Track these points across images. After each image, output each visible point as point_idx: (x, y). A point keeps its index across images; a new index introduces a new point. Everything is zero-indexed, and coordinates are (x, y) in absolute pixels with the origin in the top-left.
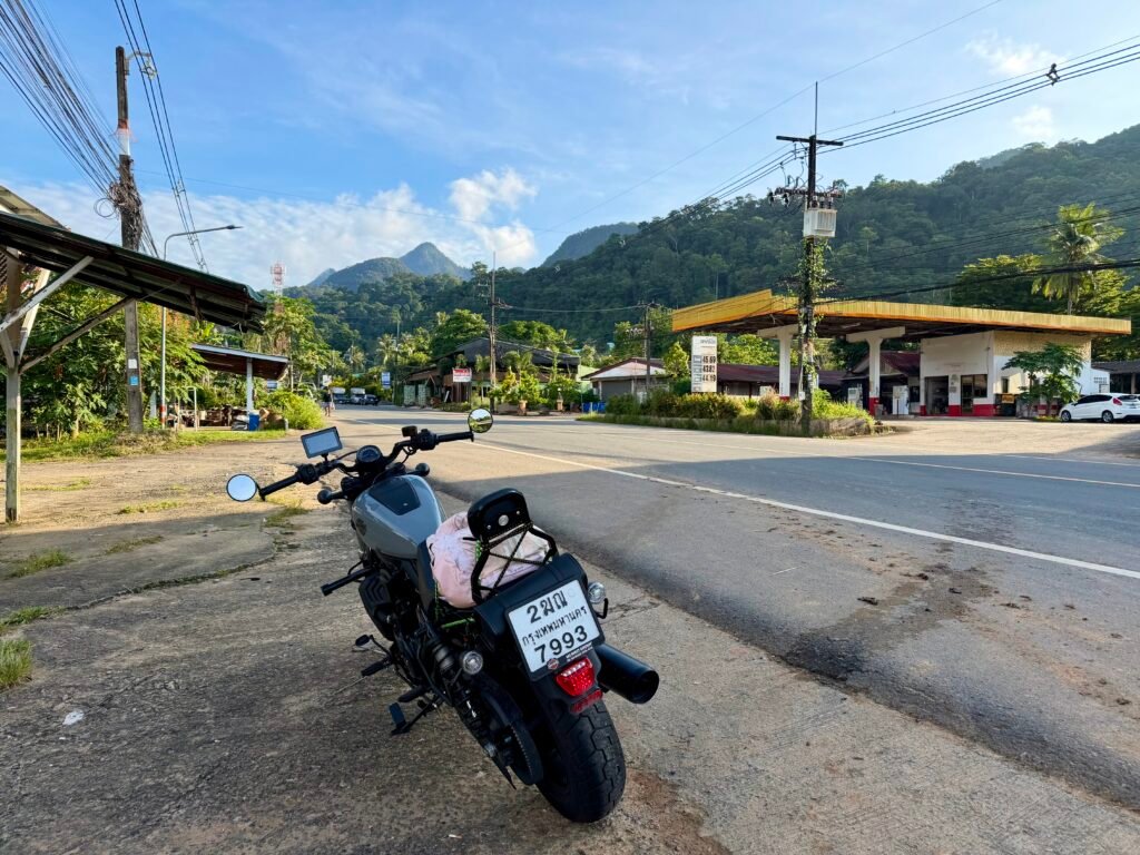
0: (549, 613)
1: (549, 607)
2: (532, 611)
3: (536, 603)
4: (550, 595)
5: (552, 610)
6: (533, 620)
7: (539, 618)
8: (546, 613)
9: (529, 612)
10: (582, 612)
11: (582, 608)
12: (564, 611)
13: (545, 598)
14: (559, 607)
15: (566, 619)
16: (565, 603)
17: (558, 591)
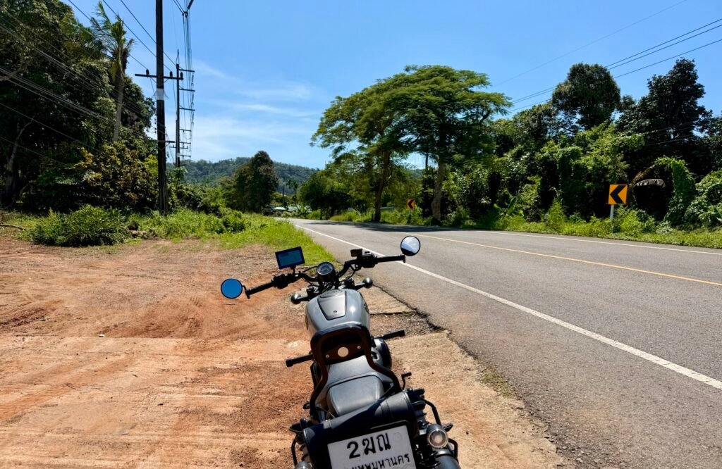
0: (370, 452)
1: (370, 447)
2: (353, 446)
3: (359, 440)
4: (375, 435)
5: (374, 451)
6: (352, 456)
7: (359, 455)
8: (366, 451)
9: (349, 447)
10: (405, 459)
11: (406, 456)
12: (385, 454)
13: (368, 436)
14: (381, 449)
15: (386, 463)
16: (388, 447)
17: (383, 432)
